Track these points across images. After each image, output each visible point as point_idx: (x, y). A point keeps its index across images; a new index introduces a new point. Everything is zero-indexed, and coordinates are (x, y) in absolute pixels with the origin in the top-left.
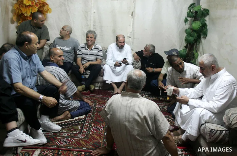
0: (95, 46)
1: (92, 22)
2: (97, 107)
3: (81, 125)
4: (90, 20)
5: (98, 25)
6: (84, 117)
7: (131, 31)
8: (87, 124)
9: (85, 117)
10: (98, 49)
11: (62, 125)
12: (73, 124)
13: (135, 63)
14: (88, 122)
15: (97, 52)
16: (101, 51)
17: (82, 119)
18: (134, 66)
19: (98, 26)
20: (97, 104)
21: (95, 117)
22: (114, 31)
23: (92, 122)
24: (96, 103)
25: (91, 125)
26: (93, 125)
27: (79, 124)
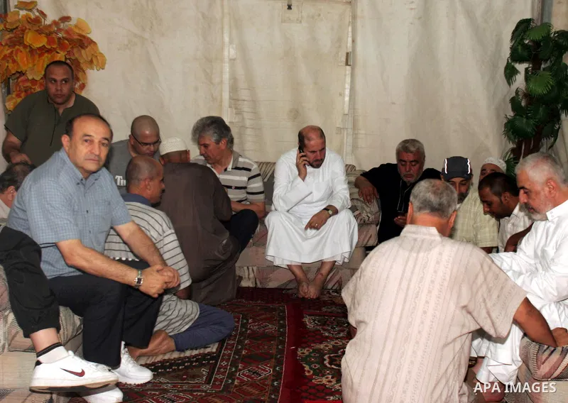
0: (236, 160)
1: (226, 88)
2: (250, 329)
3: (208, 367)
4: (221, 82)
5: (246, 98)
6: (214, 350)
7: (346, 112)
8: (224, 363)
9: (219, 350)
10: (249, 170)
11: (156, 367)
12: (186, 364)
13: (359, 204)
14: (228, 360)
15: (245, 179)
16: (259, 175)
17: (209, 354)
18: (357, 213)
19: (244, 100)
20: (250, 321)
21: (246, 349)
22: (296, 114)
23: (238, 359)
24: (248, 320)
25: (237, 367)
26: (240, 366)
27: (202, 365)
